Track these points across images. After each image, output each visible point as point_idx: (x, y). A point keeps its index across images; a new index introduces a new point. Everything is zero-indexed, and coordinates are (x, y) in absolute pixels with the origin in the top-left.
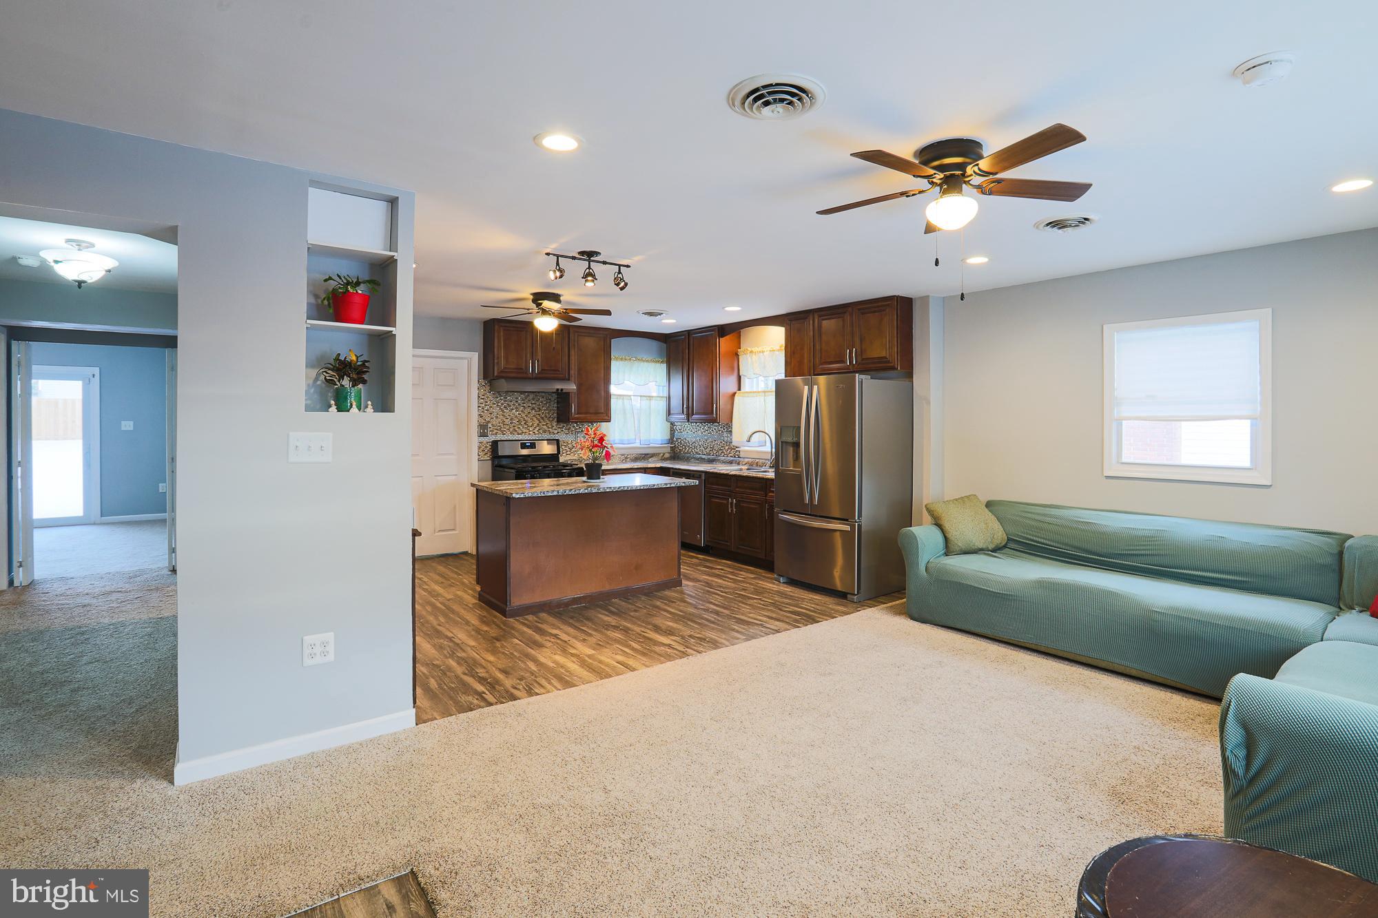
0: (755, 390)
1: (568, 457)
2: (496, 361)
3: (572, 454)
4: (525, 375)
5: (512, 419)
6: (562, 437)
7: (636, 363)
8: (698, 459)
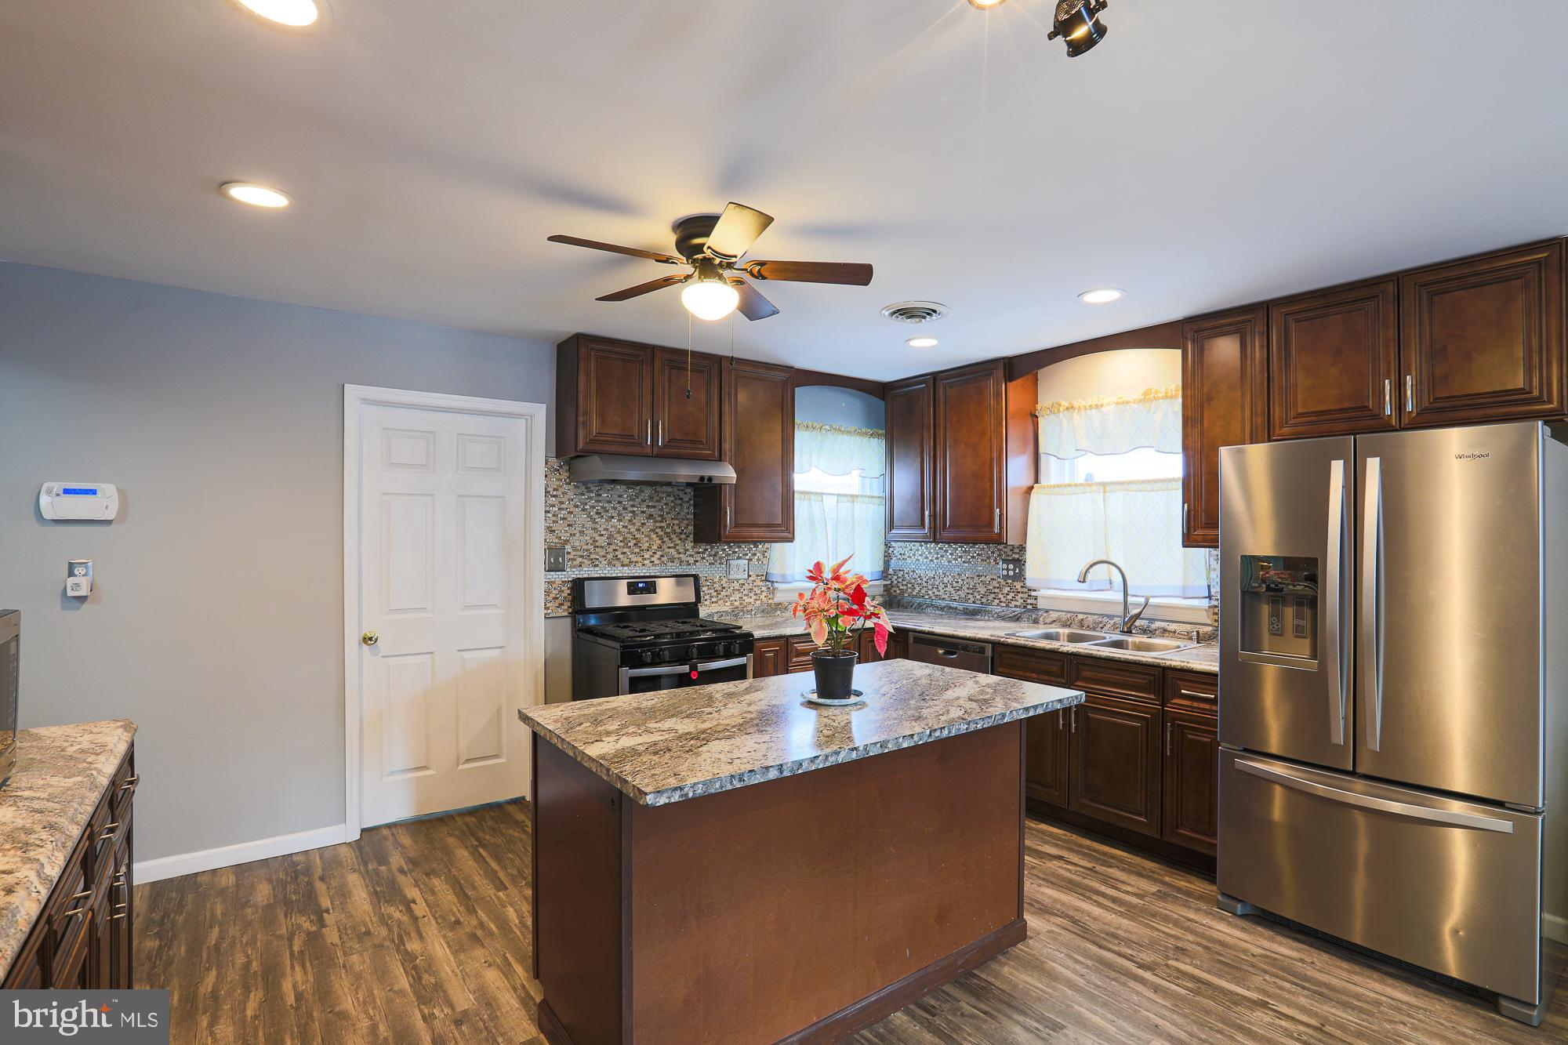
0: (1067, 481)
1: (715, 608)
2: (581, 419)
3: (720, 602)
4: (638, 450)
5: (610, 537)
6: (702, 569)
7: (831, 436)
8: (942, 609)
